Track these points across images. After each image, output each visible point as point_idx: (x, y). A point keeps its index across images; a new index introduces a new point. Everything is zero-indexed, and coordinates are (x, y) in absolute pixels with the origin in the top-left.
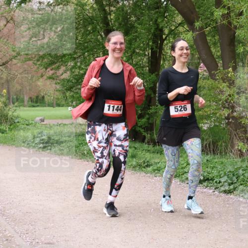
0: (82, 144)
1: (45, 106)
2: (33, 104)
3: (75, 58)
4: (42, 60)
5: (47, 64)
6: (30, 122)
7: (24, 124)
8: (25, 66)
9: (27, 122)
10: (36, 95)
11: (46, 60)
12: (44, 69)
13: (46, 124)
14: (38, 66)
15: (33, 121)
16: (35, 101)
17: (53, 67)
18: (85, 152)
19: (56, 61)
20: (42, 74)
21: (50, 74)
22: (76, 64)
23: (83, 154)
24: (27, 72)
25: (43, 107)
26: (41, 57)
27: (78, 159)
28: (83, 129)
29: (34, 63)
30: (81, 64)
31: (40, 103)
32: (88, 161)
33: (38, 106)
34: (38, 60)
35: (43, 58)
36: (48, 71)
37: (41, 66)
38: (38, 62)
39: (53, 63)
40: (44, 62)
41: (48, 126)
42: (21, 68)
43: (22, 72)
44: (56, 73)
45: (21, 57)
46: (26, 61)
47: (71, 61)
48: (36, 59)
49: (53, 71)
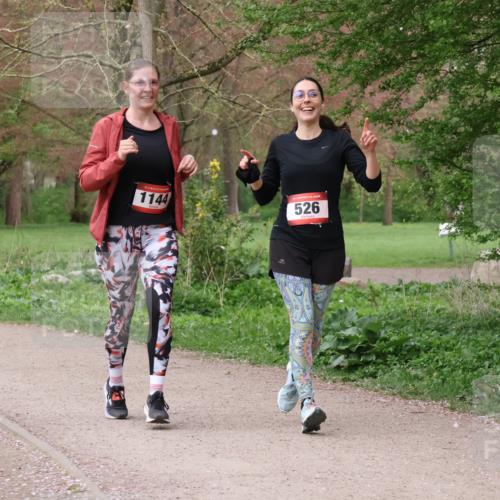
0: (489, 358)
3: (469, 46)
4: (350, 57)
5: (366, 66)
8: (288, 75)
11: (362, 52)
12: (357, 87)
13: (358, 285)
14: (335, 74)
17: (391, 77)
19: (399, 56)
20: (348, 103)
21: (378, 106)
26: (347, 41)
28: (493, 303)
29: (319, 64)
30: (490, 66)
34: (335, 55)
35: (352, 44)
36: (372, 94)
37: (345, 76)
38: (335, 60)
39: (389, 66)
40: (356, 59)
41: (366, 291)
42: (272, 83)
43: (278, 96)
44: (397, 100)
45: (275, 42)
46: (291, 58)
47: (454, 57)
48: (328, 49)
49: (388, 95)
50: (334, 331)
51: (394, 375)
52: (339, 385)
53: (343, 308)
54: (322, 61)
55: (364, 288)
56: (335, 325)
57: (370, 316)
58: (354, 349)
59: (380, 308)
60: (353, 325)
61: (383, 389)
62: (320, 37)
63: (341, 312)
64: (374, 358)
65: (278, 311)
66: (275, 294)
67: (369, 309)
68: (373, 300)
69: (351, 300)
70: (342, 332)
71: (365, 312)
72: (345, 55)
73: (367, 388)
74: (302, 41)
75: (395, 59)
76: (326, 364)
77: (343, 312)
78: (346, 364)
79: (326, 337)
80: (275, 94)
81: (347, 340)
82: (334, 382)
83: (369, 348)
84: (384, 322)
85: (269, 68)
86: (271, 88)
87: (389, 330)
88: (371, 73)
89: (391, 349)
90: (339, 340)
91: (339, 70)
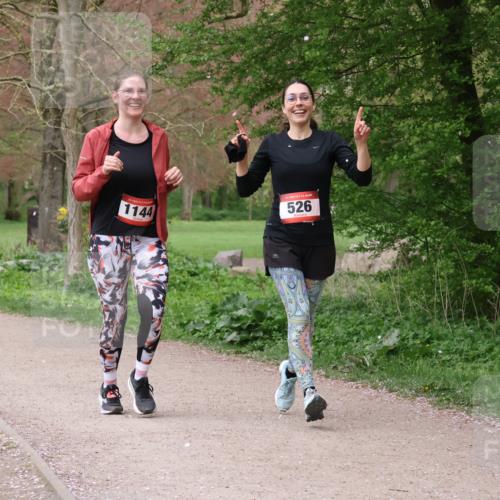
0: (357, 334)
1: (246, 218)
2: (209, 211)
3: (338, 74)
4: (240, 81)
5: (253, 89)
6: (201, 265)
7: (181, 272)
8: (188, 97)
9: (191, 266)
10: (216, 182)
11: (249, 78)
12: (245, 106)
13: (248, 273)
14: (227, 96)
15: (209, 262)
16: (213, 200)
18: (368, 360)
19: (280, 81)
21: (263, 123)
22: (340, 90)
23: (361, 365)
24: (191, 113)
25: (239, 219)
26: (237, 68)
27: (346, 381)
28: (360, 288)
29: (214, 88)
30: (356, 90)
31: (231, 207)
32: (375, 388)
33: (223, 217)
34: (227, 80)
35: (241, 71)
36: (258, 113)
37: (235, 98)
38: (227, 84)
39: (272, 90)
40: (245, 84)
41: (255, 278)
42: (174, 103)
43: (179, 115)
44: (279, 118)
45: (177, 68)
46: (190, 82)
47: (326, 83)
48: (221, 75)
49: (271, 114)
50: (228, 311)
51: (278, 348)
52: (232, 356)
53: (235, 293)
54: (215, 85)
55: (253, 275)
56: (229, 306)
57: (258, 299)
58: (245, 327)
59: (267, 293)
60: (244, 306)
61: (269, 360)
62: (214, 65)
63: (234, 296)
64: (261, 334)
65: (181, 295)
66: (178, 281)
67: (257, 293)
68: (260, 286)
69: (243, 286)
70: (235, 312)
71: (254, 295)
72: (236, 80)
73: (256, 359)
74: (199, 68)
75: (277, 84)
76: (221, 339)
77: (235, 296)
78: (238, 339)
79: (222, 317)
80: (177, 112)
81: (238, 319)
82: (228, 354)
83: (257, 325)
84: (269, 304)
85: (171, 91)
86: (173, 108)
87: (274, 310)
88: (258, 95)
89: (276, 327)
90: (232, 319)
91: (230, 93)
